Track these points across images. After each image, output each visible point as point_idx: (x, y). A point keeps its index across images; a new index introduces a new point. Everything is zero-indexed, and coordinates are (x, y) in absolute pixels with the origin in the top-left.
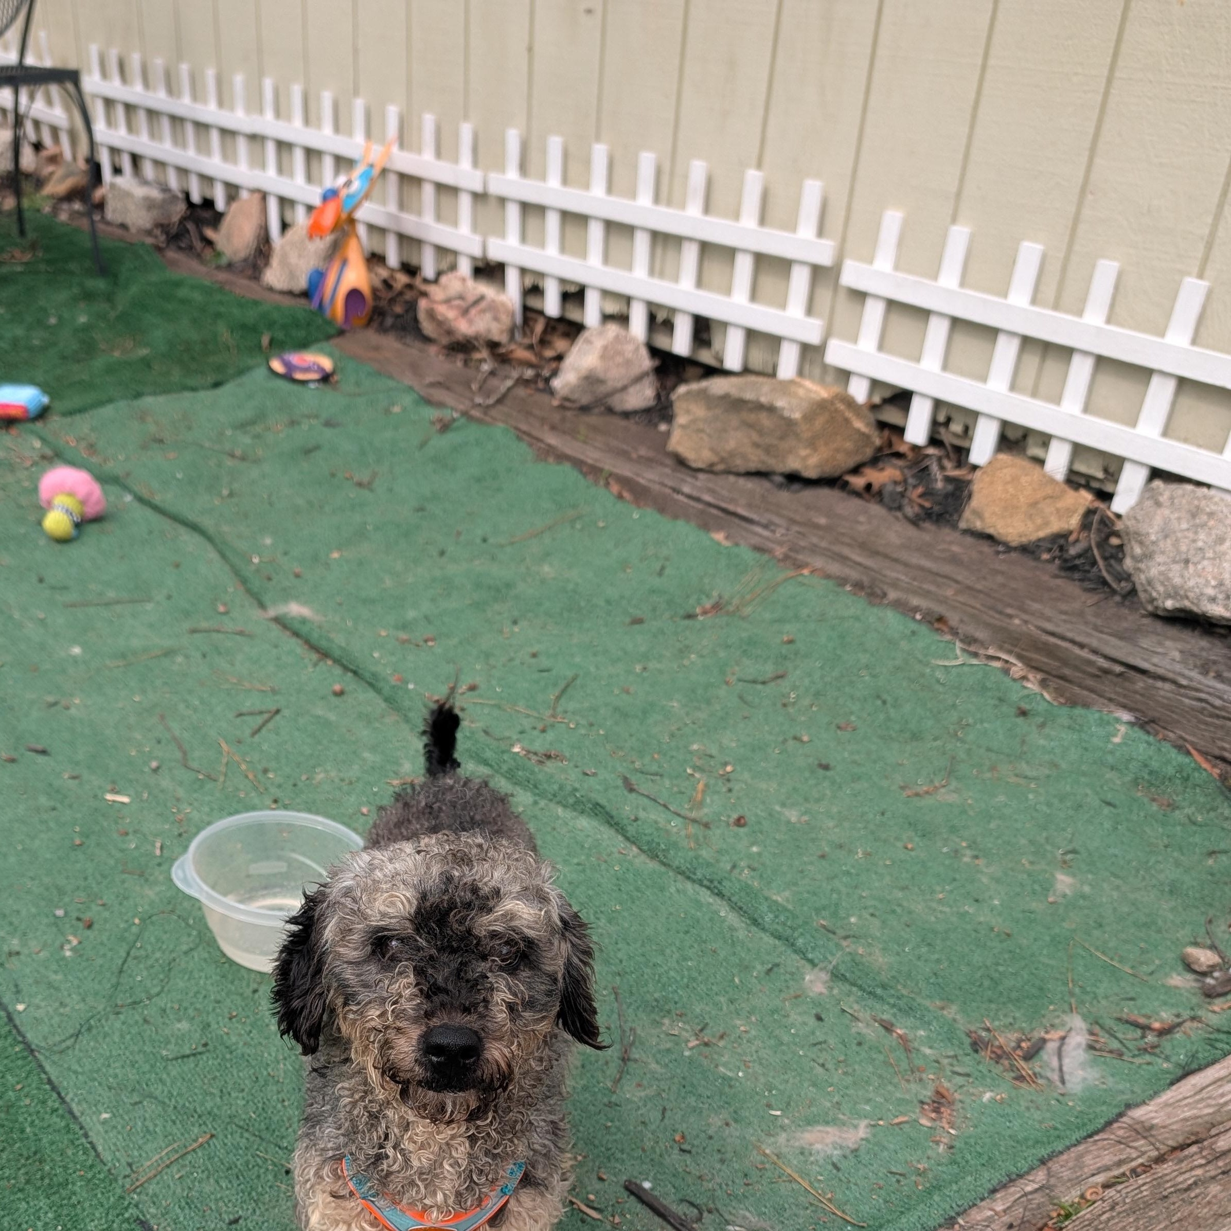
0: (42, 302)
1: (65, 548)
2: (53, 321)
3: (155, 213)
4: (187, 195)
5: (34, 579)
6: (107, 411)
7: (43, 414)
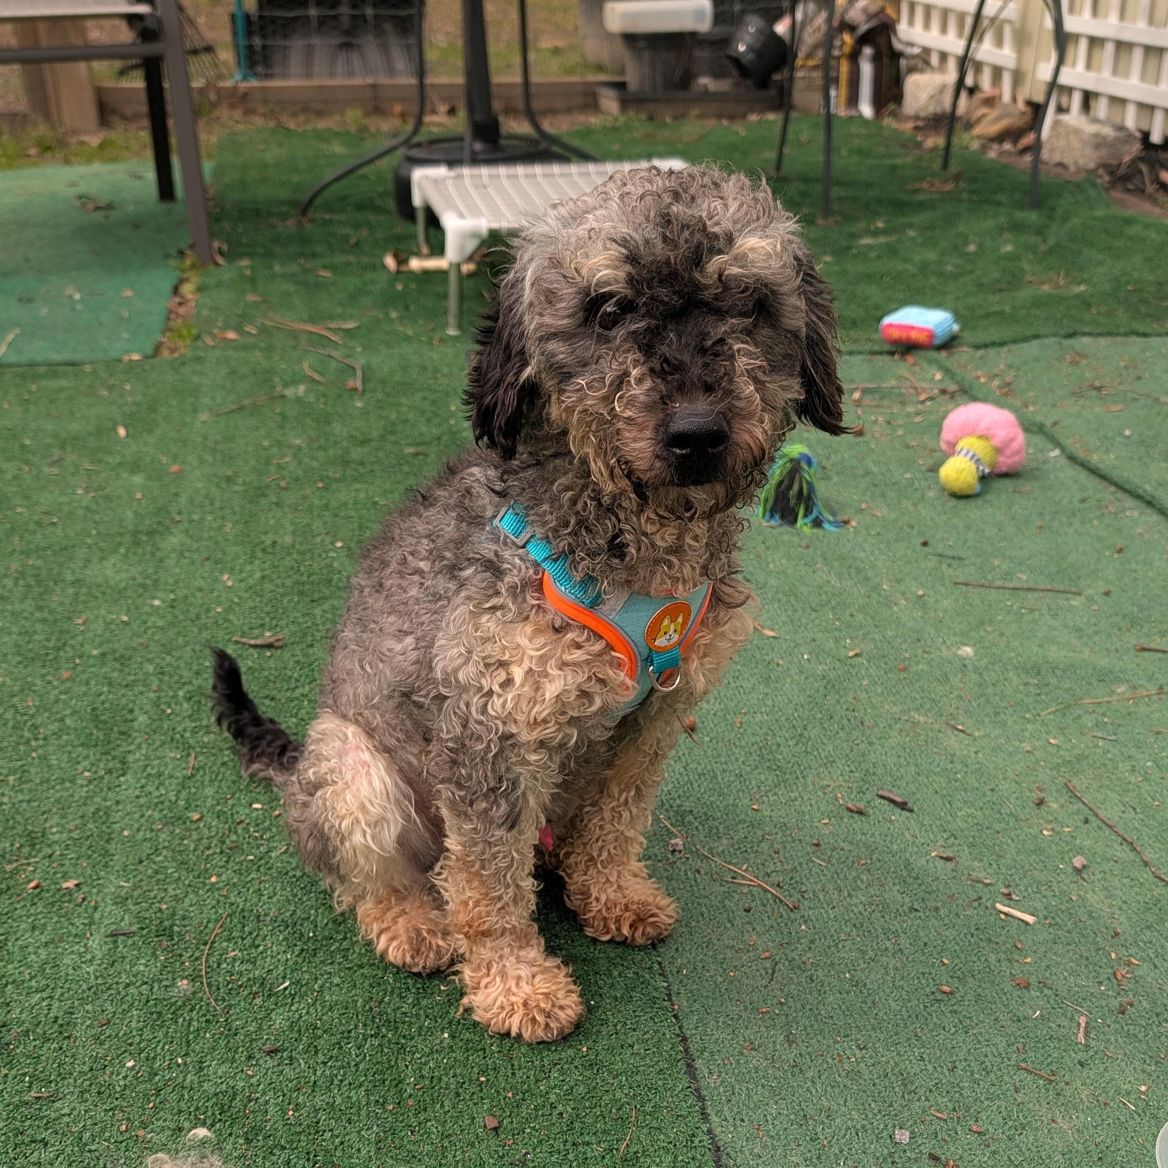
0: (961, 228)
1: (962, 504)
2: (972, 248)
3: (1104, 152)
4: (1146, 136)
5: (917, 541)
6: (1032, 348)
7: (949, 344)
